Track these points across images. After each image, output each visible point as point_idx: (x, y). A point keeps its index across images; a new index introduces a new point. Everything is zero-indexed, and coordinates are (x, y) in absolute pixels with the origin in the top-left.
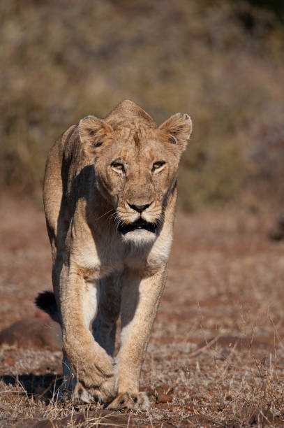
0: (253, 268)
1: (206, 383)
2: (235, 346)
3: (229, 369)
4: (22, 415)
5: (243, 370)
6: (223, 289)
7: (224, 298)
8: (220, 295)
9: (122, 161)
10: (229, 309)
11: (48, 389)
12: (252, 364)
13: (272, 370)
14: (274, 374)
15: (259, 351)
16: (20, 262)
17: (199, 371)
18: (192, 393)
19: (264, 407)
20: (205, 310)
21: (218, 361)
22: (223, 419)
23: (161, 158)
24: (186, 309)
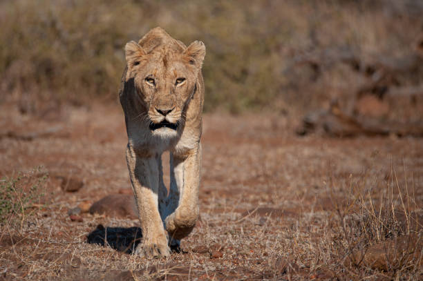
0: (284, 156)
1: (248, 243)
2: (270, 214)
3: (266, 232)
4: (110, 267)
5: (276, 233)
6: (261, 172)
7: (262, 179)
8: (258, 176)
9: (153, 77)
10: (266, 187)
11: (129, 247)
12: (283, 229)
13: (298, 233)
14: (300, 236)
15: (288, 219)
16: (107, 152)
17: (243, 233)
18: (238, 250)
19: (292, 261)
20: (247, 187)
21: (257, 226)
22: (261, 270)
23: (182, 75)
24: (233, 187)
